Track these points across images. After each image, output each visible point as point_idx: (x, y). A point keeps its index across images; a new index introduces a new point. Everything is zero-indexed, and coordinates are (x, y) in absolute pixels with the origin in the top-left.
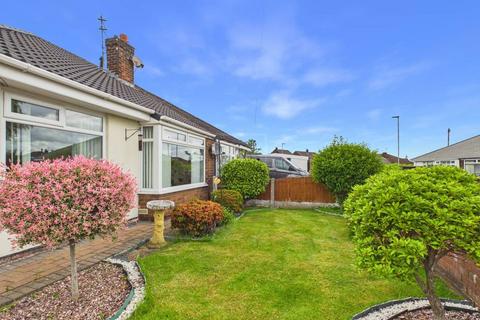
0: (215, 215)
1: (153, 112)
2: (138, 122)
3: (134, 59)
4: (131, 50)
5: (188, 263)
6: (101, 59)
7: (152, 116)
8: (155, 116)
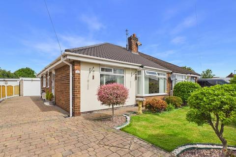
0: (162, 105)
1: (141, 65)
2: (136, 69)
3: (138, 42)
4: (137, 39)
5: (147, 120)
6: (127, 45)
7: (140, 67)
8: (142, 67)
